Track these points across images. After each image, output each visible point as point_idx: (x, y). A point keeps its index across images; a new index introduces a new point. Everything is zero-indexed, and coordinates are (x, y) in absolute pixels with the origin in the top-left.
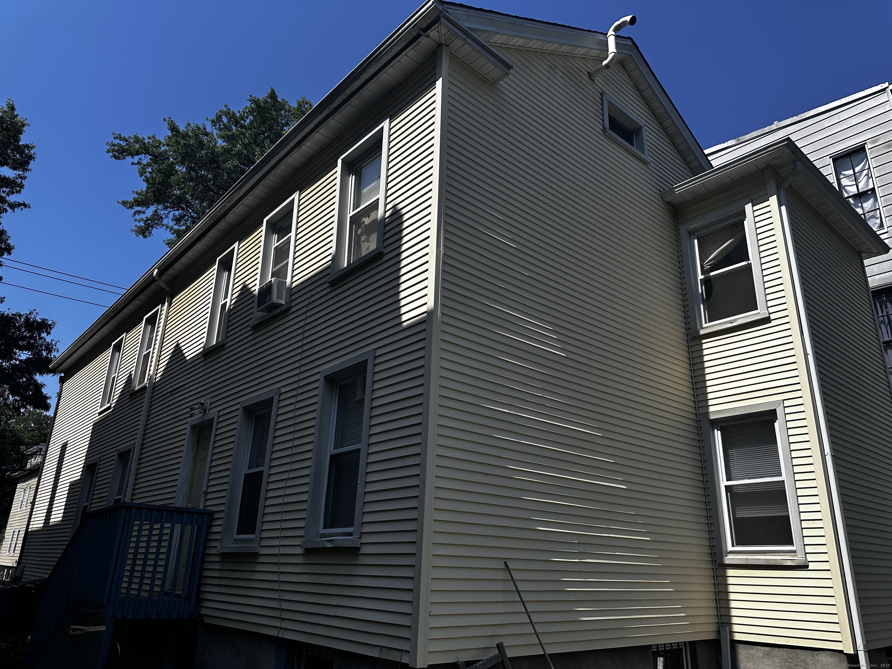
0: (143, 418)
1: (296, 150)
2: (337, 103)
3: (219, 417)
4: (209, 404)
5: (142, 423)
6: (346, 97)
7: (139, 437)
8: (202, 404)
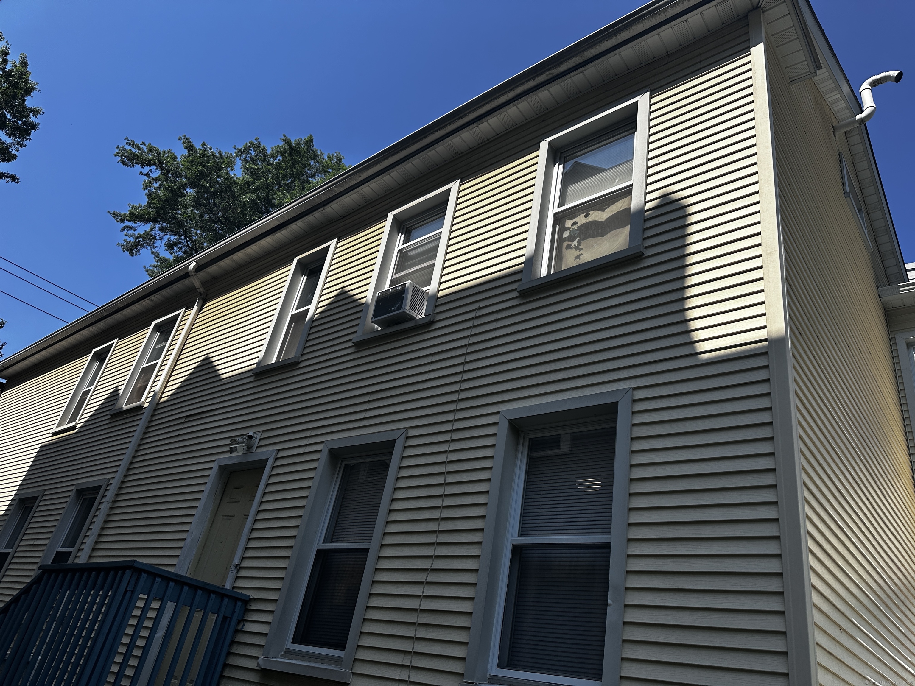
0: (132, 447)
1: (471, 127)
2: (564, 67)
3: (276, 459)
4: (258, 440)
5: (129, 453)
6: (581, 61)
7: (121, 471)
8: (250, 437)
